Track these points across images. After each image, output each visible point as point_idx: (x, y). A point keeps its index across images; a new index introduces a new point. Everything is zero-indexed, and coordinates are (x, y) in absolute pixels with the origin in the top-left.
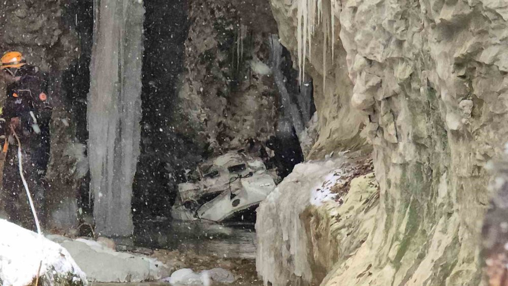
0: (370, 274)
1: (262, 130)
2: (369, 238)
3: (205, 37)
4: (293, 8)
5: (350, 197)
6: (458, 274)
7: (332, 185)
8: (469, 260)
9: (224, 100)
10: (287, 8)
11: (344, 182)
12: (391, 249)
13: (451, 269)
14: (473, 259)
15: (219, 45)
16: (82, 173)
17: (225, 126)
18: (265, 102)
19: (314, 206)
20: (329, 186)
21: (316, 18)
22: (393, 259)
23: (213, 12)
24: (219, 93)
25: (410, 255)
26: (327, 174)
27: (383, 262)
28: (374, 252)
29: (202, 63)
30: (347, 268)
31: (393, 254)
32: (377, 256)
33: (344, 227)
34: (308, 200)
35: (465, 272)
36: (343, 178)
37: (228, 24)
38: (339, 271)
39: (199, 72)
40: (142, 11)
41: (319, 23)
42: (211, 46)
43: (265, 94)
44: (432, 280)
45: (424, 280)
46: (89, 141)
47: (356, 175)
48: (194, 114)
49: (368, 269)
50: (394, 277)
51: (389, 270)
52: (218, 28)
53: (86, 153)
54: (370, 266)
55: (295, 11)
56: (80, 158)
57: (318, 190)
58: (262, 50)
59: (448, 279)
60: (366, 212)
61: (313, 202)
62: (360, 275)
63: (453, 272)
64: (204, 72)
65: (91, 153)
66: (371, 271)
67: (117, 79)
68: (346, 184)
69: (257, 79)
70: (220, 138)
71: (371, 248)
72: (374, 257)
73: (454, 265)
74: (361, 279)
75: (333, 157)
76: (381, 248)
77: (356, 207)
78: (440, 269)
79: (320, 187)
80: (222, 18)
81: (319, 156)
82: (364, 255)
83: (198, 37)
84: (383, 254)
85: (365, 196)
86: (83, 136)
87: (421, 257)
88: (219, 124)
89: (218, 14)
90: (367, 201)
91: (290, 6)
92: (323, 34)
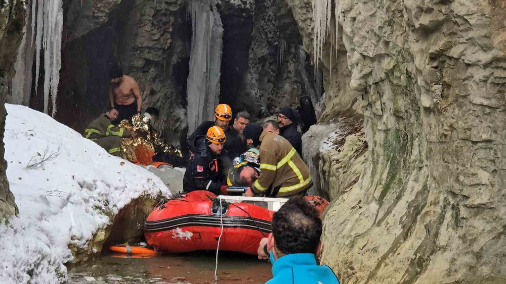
0: (360, 207)
1: (293, 103)
2: (360, 180)
3: (261, 48)
4: (311, 27)
5: (346, 147)
6: (427, 213)
7: (334, 140)
8: (435, 203)
9: (272, 85)
10: (308, 27)
11: (341, 138)
12: (376, 191)
13: (422, 209)
14: (438, 203)
15: (270, 53)
16: (184, 126)
17: (272, 100)
18: (295, 86)
19: (322, 153)
20: (332, 141)
21: (326, 33)
22: (377, 198)
23: (266, 34)
24: (269, 81)
25: (390, 197)
26: (330, 132)
27: (370, 200)
28: (363, 191)
29: (259, 63)
30: (344, 200)
31: (377, 194)
32: (365, 195)
33: (341, 167)
34: (318, 148)
35: (432, 213)
36: (341, 135)
37: (275, 42)
38: (338, 202)
39: (257, 68)
40: (221, 30)
41: (328, 36)
42: (265, 54)
43: (296, 82)
44: (407, 217)
45: (401, 216)
46: (187, 107)
47: (350, 133)
48: (253, 92)
49: (359, 203)
50: (378, 211)
51: (374, 206)
52: (270, 43)
53: (186, 114)
54: (360, 201)
55: (313, 29)
56: (182, 117)
57: (325, 142)
58: (294, 57)
59: (419, 217)
60: (356, 158)
61: (321, 150)
62: (353, 208)
63: (423, 212)
64: (260, 68)
65: (189, 114)
66: (361, 205)
67: (205, 70)
68: (343, 139)
69: (291, 73)
70: (269, 107)
71: (361, 188)
72: (363, 195)
73: (423, 207)
74: (354, 210)
75: (335, 121)
76: (368, 190)
77: (349, 155)
78: (413, 209)
79: (326, 140)
80: (272, 38)
81: (326, 121)
82: (356, 193)
83: (257, 48)
84: (370, 194)
85: (356, 148)
86: (184, 104)
87: (399, 198)
88: (269, 99)
89: (270, 35)
90: (357, 151)
91: (310, 26)
92: (330, 43)
